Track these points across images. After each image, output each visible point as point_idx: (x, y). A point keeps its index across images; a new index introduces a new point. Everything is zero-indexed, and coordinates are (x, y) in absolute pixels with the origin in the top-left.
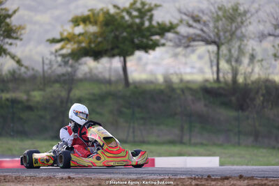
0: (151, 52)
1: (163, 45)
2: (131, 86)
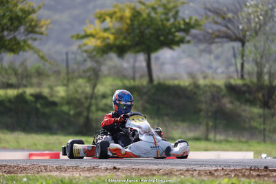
2: (155, 82)
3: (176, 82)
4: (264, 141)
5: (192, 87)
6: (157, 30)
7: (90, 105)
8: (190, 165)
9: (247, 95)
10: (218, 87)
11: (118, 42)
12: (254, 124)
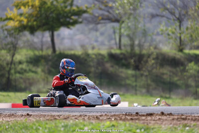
0: (72, 27)
1: (81, 22)
2: (57, 52)
3: (72, 52)
4: (136, 94)
5: (82, 57)
6: (58, 15)
7: (10, 69)
8: (82, 112)
10: (103, 56)
11: (30, 24)
12: (128, 82)
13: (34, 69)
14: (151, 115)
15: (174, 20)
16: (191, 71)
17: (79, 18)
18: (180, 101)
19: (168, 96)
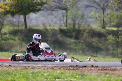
0: (37, 13)
1: (43, 10)
2: (28, 28)
3: (37, 28)
4: (76, 54)
5: (43, 31)
6: (29, 5)
8: (43, 64)
9: (68, 34)
10: (56, 30)
11: (11, 10)
12: (71, 46)
13: (13, 38)
14: (85, 67)
15: (100, 9)
16: (110, 41)
17: (42, 7)
18: (102, 58)
19: (95, 55)
